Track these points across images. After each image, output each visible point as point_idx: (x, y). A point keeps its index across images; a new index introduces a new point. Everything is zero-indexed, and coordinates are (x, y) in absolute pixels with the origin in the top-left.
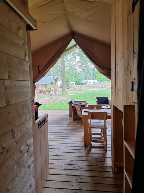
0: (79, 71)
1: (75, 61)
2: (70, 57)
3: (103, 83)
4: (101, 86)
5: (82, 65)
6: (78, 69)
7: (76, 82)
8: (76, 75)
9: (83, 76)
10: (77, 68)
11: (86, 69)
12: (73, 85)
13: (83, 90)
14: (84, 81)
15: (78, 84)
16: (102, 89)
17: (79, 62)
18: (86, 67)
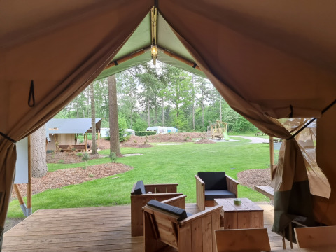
0: (141, 111)
1: (135, 93)
2: (125, 86)
3: (185, 133)
4: (182, 138)
5: (146, 100)
6: (140, 107)
7: (136, 129)
8: (136, 117)
9: (149, 119)
10: (138, 104)
11: (153, 107)
12: (130, 136)
13: (151, 146)
14: (151, 129)
15: (141, 134)
16: (185, 143)
17: (141, 95)
18: (153, 103)
